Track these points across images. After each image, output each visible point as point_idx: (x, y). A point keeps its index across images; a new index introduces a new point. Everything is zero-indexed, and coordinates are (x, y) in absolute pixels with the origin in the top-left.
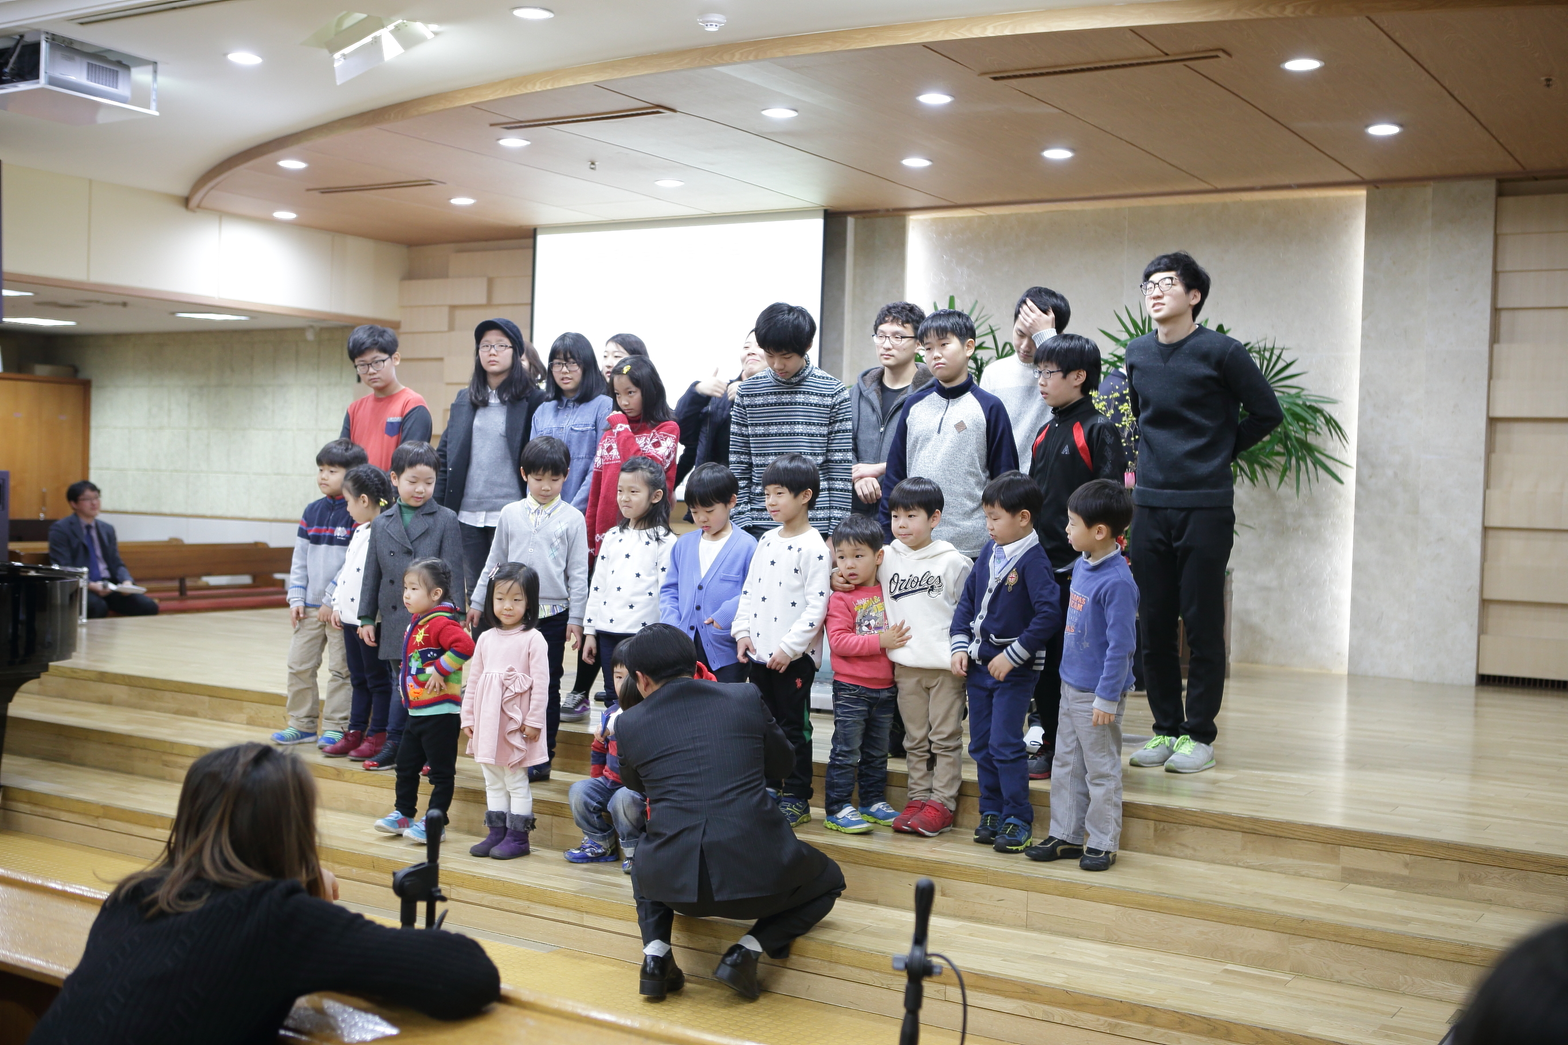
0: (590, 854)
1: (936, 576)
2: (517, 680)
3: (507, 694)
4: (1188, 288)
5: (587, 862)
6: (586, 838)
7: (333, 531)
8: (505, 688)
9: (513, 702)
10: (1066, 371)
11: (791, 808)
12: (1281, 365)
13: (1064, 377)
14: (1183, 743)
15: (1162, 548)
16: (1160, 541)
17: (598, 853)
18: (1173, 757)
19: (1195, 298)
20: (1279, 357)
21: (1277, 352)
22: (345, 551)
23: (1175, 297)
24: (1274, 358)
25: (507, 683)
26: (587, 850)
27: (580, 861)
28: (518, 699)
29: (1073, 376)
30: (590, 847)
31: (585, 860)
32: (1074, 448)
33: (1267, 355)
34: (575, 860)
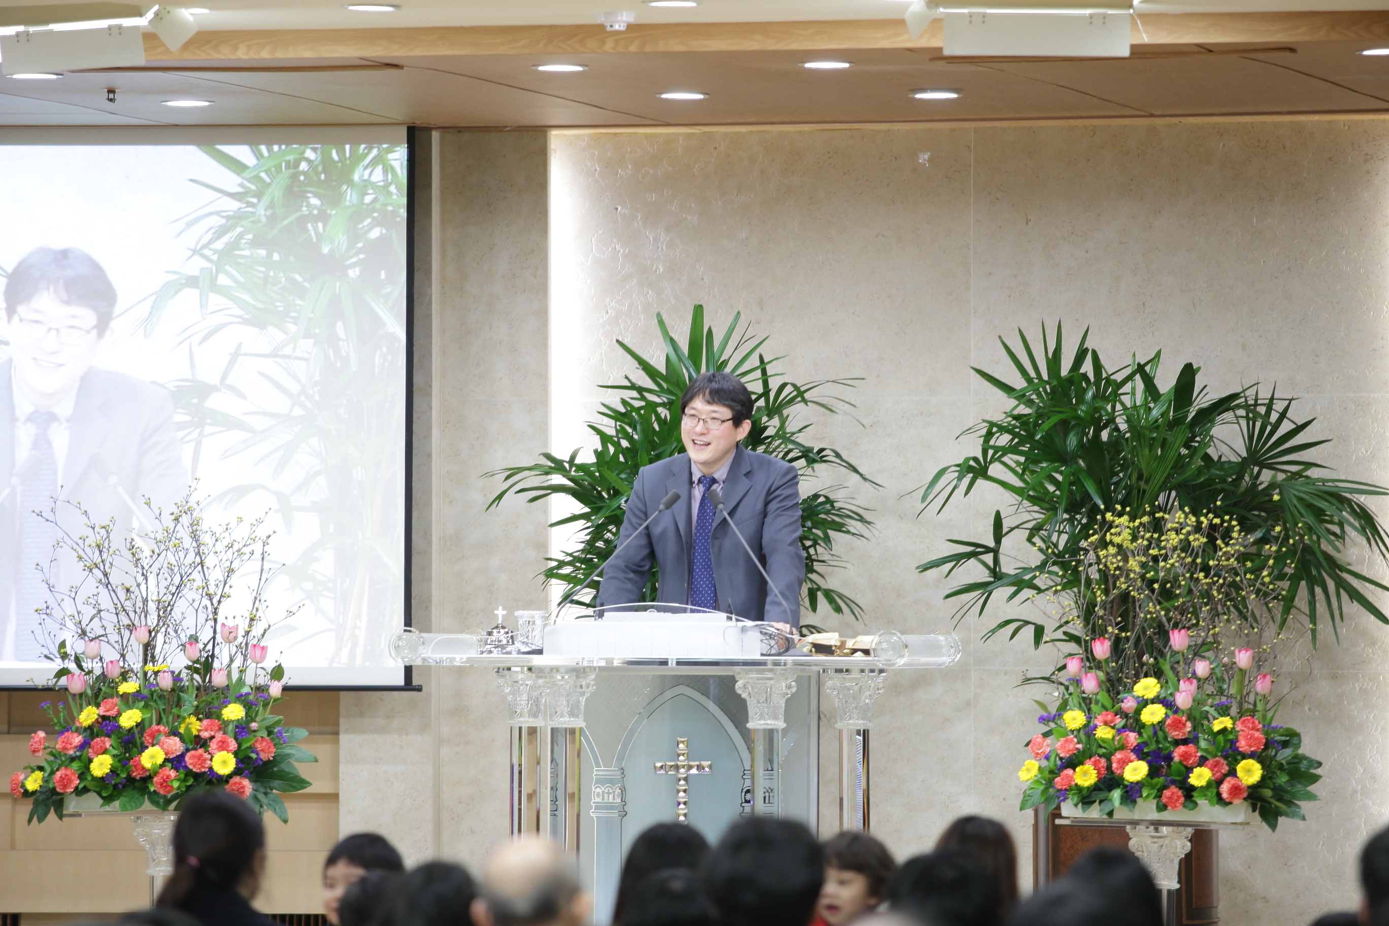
12: (1286, 427)
20: (1283, 415)
21: (1279, 406)
24: (1274, 417)
33: (1262, 410)
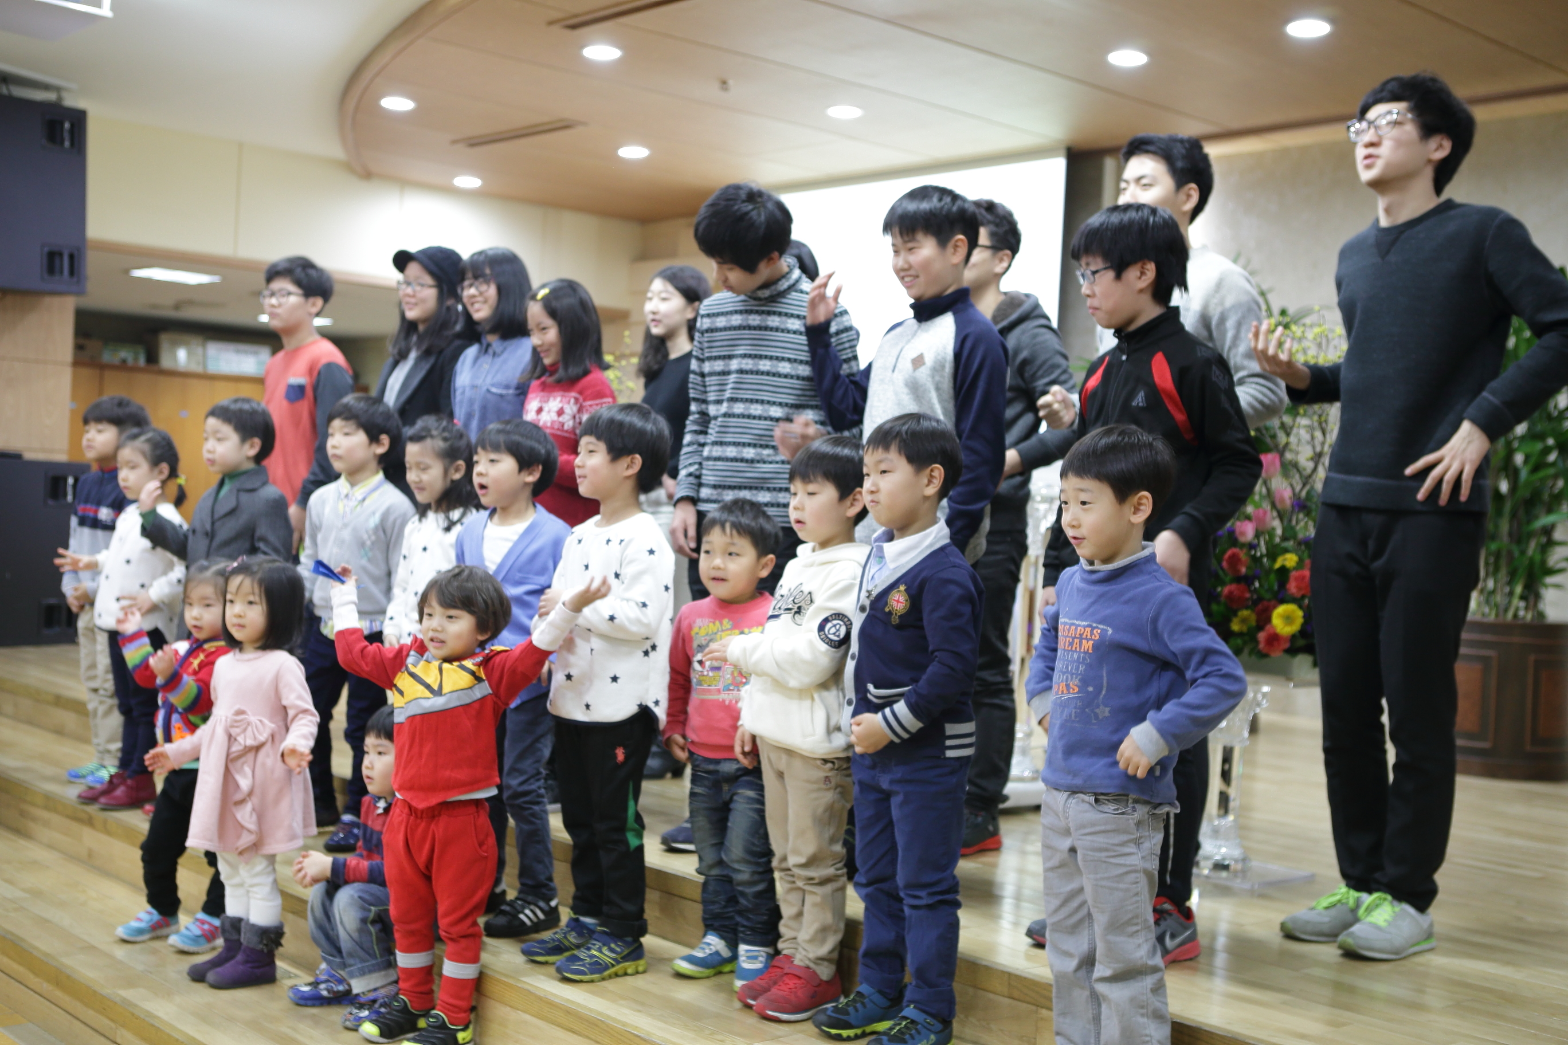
0: (325, 993)
1: (806, 592)
2: (250, 729)
3: (236, 748)
4: (1428, 130)
5: (321, 1005)
6: (324, 966)
7: (96, 512)
8: (231, 738)
9: (243, 759)
10: (1119, 268)
11: (600, 950)
13: (1118, 276)
14: (1377, 906)
15: (1354, 569)
16: (1351, 557)
17: (339, 992)
18: (1356, 928)
19: (1440, 149)
22: (110, 538)
23: (1399, 143)
25: (234, 731)
26: (322, 986)
27: (310, 1002)
28: (250, 756)
29: (1132, 274)
30: (327, 981)
31: (316, 1002)
32: (1154, 394)
34: (302, 1002)
